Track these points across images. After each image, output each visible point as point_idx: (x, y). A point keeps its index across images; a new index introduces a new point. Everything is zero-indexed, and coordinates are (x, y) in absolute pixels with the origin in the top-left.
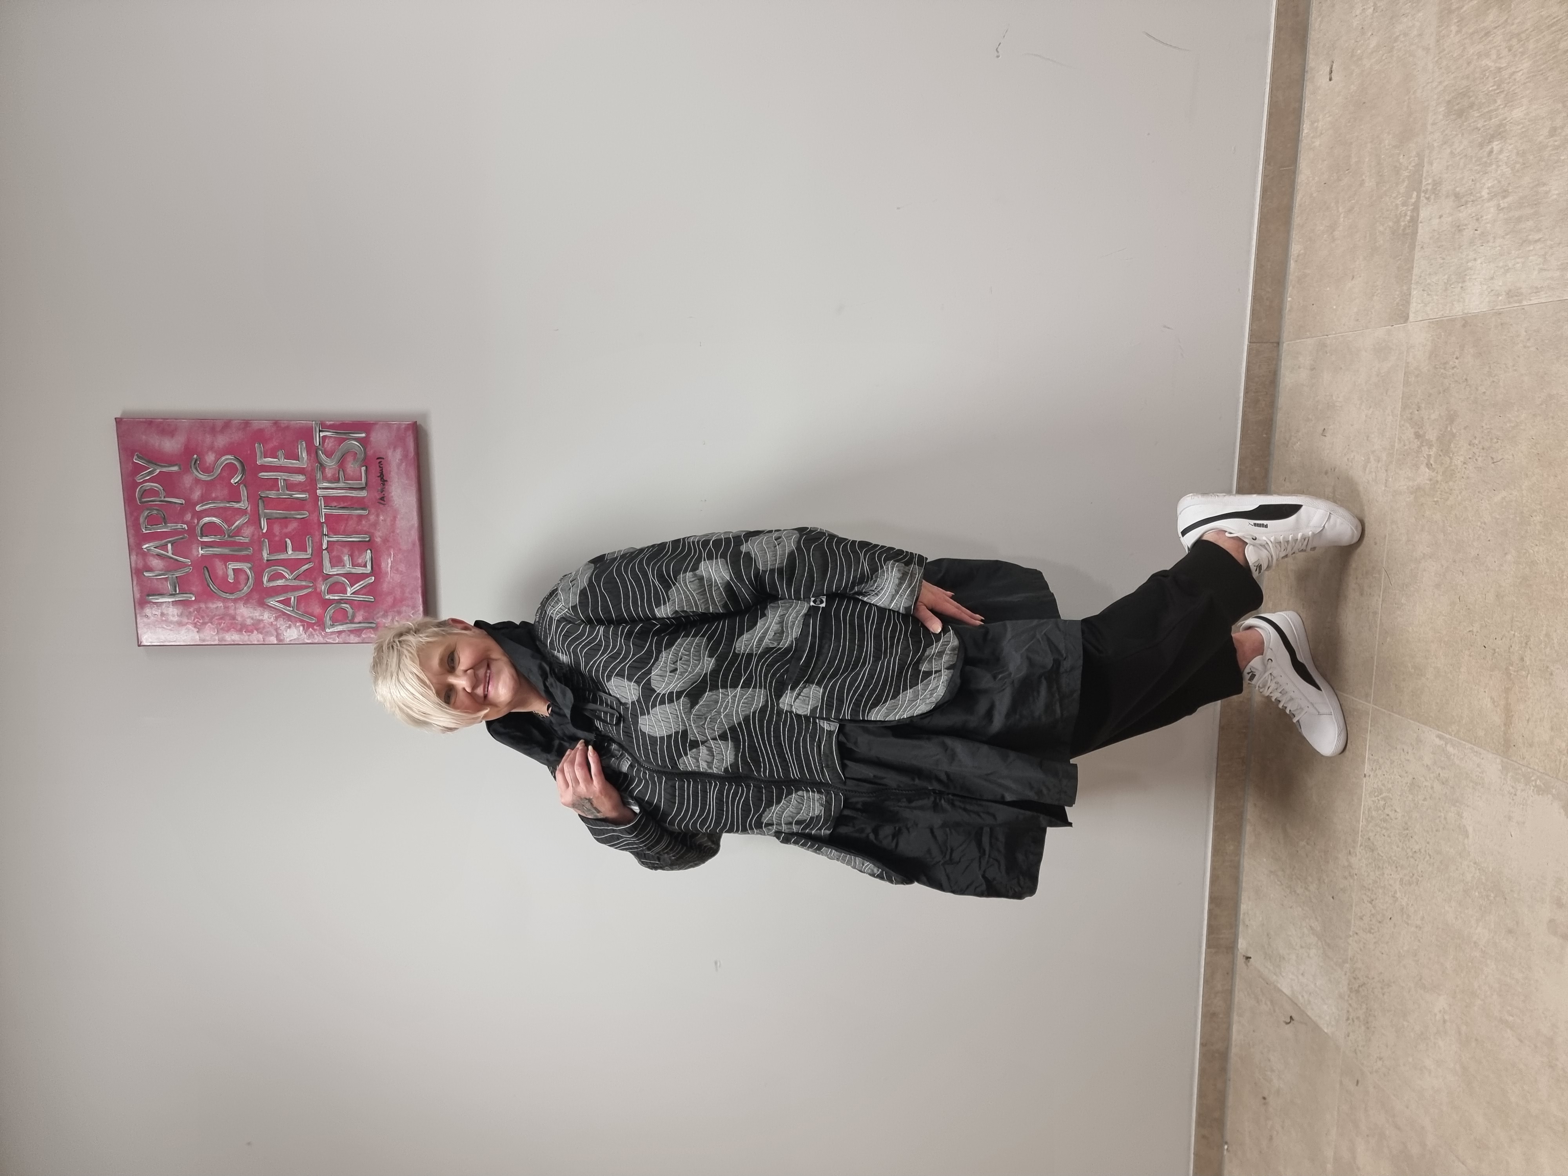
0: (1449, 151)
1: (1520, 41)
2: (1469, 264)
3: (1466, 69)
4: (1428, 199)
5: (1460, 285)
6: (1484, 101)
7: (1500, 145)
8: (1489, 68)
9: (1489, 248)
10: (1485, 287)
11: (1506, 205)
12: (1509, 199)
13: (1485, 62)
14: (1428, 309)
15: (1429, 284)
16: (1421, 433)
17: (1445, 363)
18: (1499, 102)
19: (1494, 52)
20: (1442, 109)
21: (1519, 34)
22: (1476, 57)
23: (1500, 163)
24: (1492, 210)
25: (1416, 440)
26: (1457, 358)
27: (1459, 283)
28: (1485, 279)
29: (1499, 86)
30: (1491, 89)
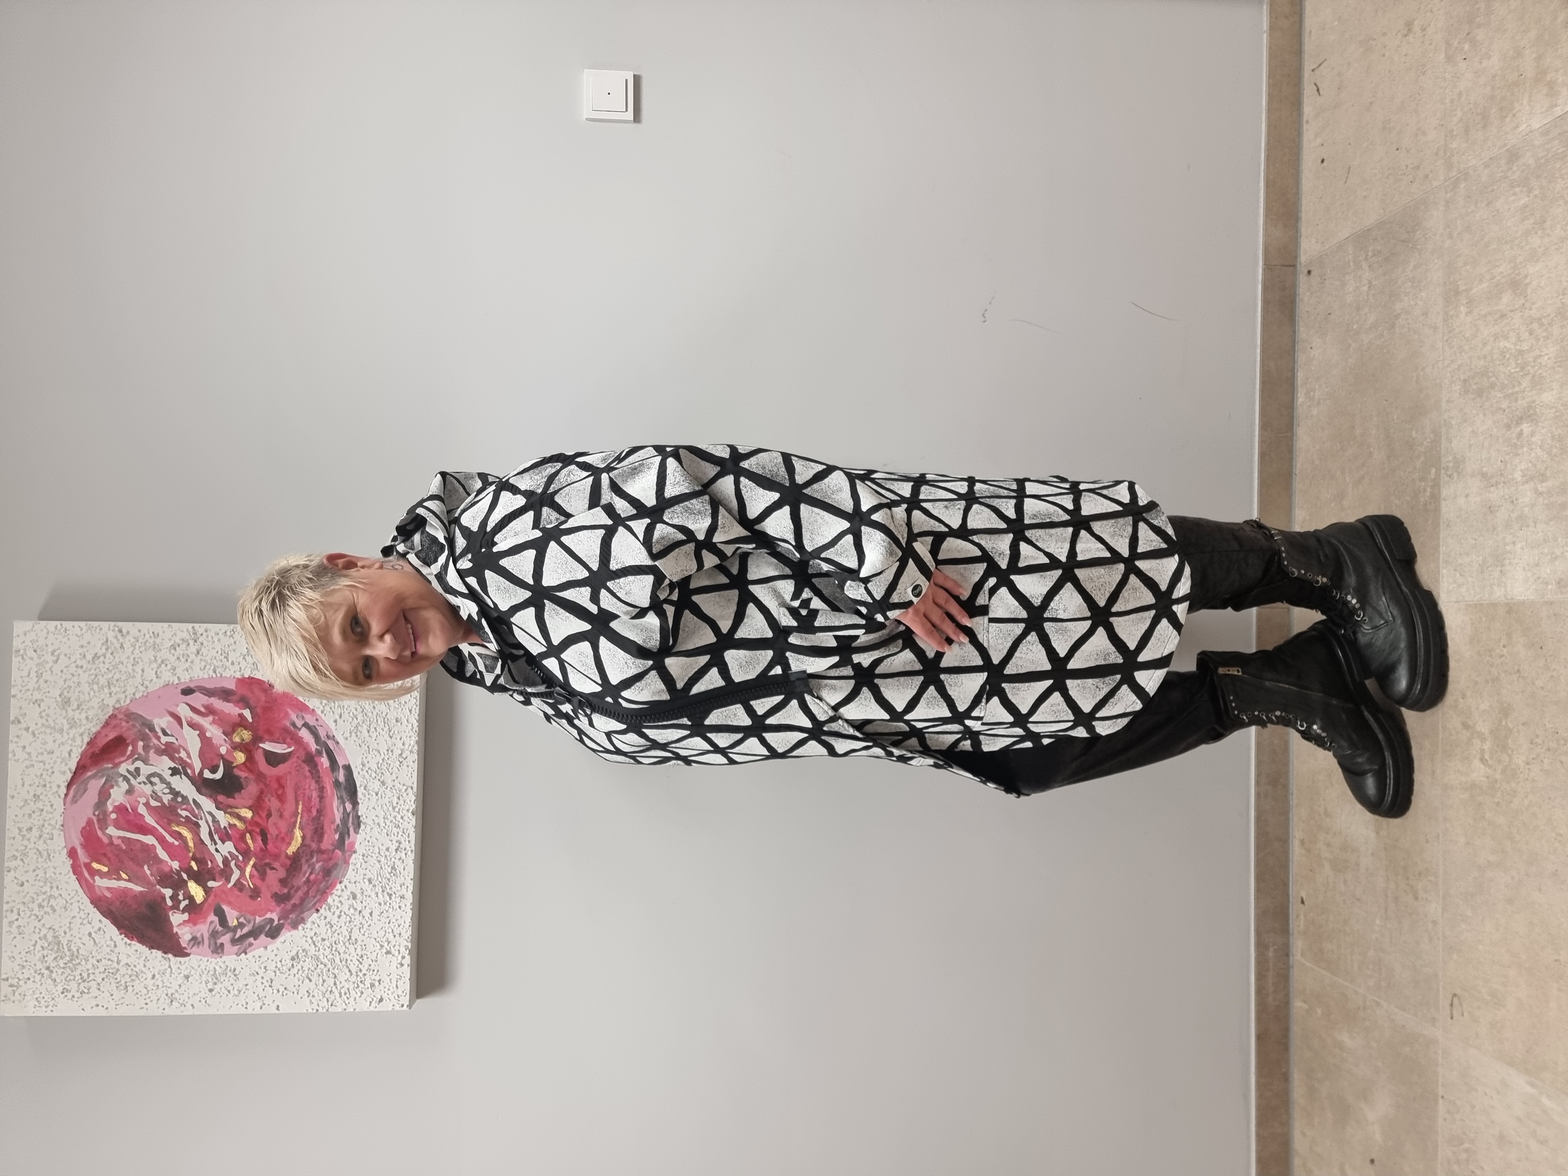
0: (1471, 429)
1: (1541, 325)
2: (1506, 547)
3: (1482, 349)
4: (1450, 476)
5: (1499, 568)
6: (1506, 382)
7: (1531, 428)
8: (1508, 350)
9: (1529, 533)
10: (1529, 574)
11: (1545, 490)
12: (1549, 483)
13: (1503, 344)
14: (1463, 590)
15: (1461, 564)
16: (1470, 723)
17: (1490, 651)
18: (1524, 384)
19: (1512, 334)
20: (1457, 387)
21: (1540, 319)
22: (1492, 339)
23: (1534, 447)
24: (1528, 493)
25: (1464, 731)
26: (1504, 646)
27: (1497, 566)
28: (1528, 564)
29: (1522, 369)
30: (1513, 371)
